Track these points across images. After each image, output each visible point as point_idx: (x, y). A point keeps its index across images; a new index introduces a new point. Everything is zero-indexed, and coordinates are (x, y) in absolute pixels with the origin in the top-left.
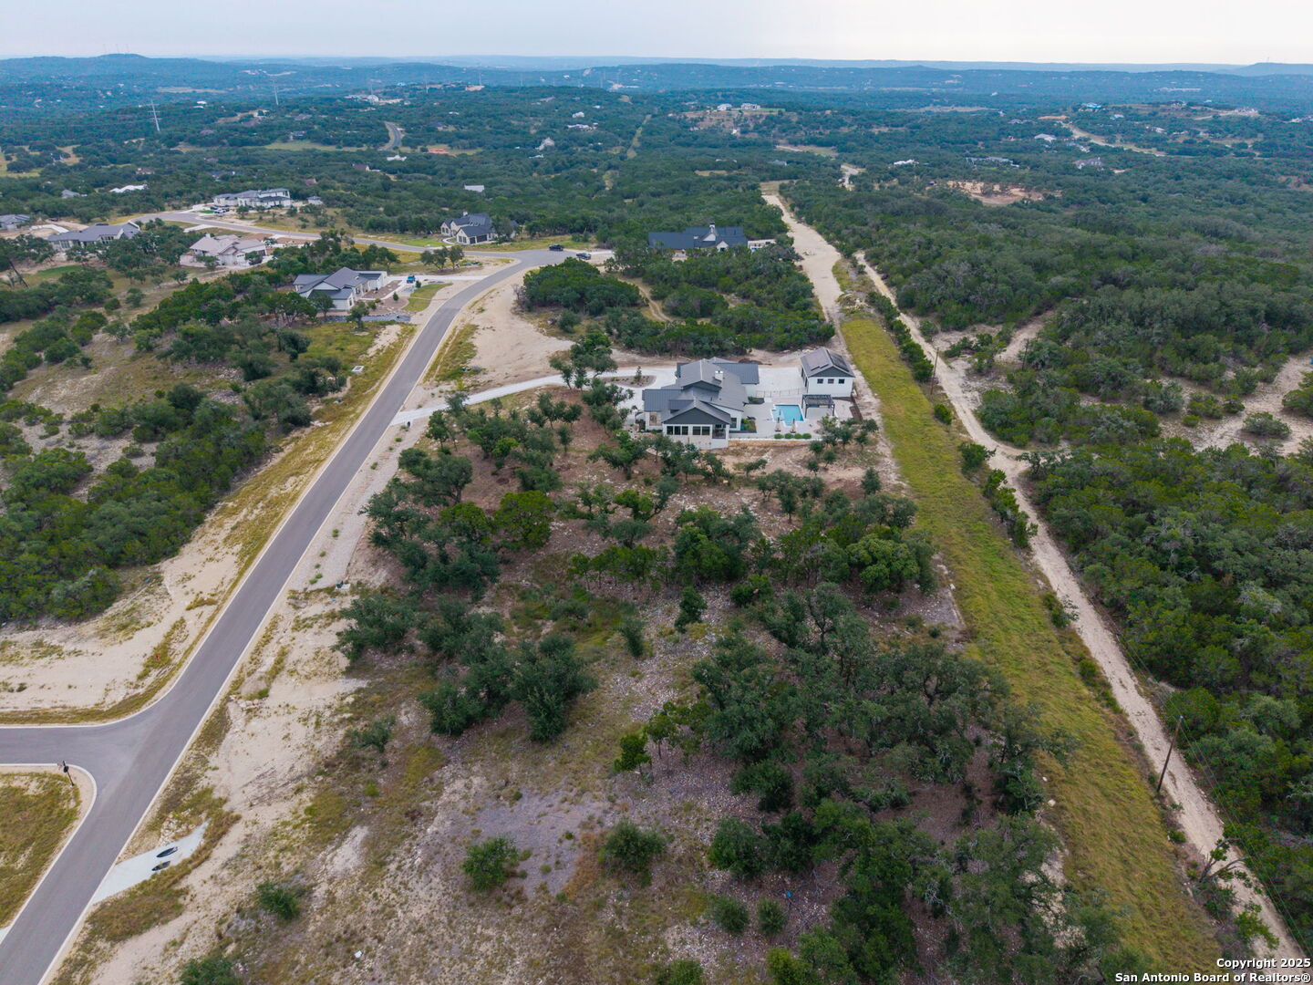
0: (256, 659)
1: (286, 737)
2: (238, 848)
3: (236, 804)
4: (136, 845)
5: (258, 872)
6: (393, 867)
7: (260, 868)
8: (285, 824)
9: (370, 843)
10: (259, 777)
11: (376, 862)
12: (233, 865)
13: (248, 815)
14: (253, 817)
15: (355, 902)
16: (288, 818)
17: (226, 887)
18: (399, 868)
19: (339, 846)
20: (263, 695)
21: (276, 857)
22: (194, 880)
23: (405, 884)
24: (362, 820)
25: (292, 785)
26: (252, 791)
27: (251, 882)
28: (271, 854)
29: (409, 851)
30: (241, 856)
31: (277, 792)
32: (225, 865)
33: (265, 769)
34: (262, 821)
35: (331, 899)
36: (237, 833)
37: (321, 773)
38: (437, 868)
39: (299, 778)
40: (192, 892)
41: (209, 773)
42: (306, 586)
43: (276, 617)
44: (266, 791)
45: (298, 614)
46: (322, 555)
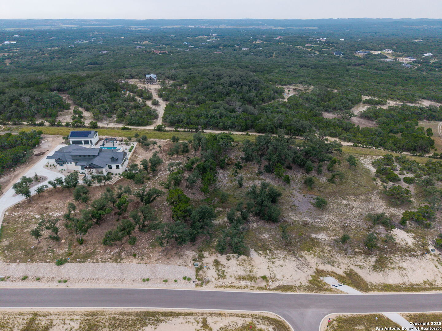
0: (246, 287)
1: (281, 266)
2: (326, 265)
3: (311, 272)
5: (333, 255)
6: (322, 225)
7: (331, 256)
8: (315, 255)
9: (316, 233)
10: (300, 269)
11: (321, 230)
12: (332, 263)
13: (315, 267)
14: (315, 265)
15: (333, 230)
16: (313, 255)
17: (340, 262)
18: (322, 224)
19: (319, 239)
20: (264, 278)
21: (327, 253)
22: (340, 272)
23: (326, 221)
24: (309, 236)
25: (300, 259)
26: (305, 270)
27: (336, 256)
28: (326, 255)
29: (316, 223)
30: (329, 263)
31: (304, 262)
32: (333, 266)
33: (296, 269)
34: (316, 262)
35: (335, 235)
36: (322, 267)
37: (294, 253)
38: (320, 217)
39: (297, 258)
40: (345, 270)
41: (303, 284)
42: (191, 282)
43: (215, 287)
44: (304, 266)
45: (213, 279)
46: (166, 281)
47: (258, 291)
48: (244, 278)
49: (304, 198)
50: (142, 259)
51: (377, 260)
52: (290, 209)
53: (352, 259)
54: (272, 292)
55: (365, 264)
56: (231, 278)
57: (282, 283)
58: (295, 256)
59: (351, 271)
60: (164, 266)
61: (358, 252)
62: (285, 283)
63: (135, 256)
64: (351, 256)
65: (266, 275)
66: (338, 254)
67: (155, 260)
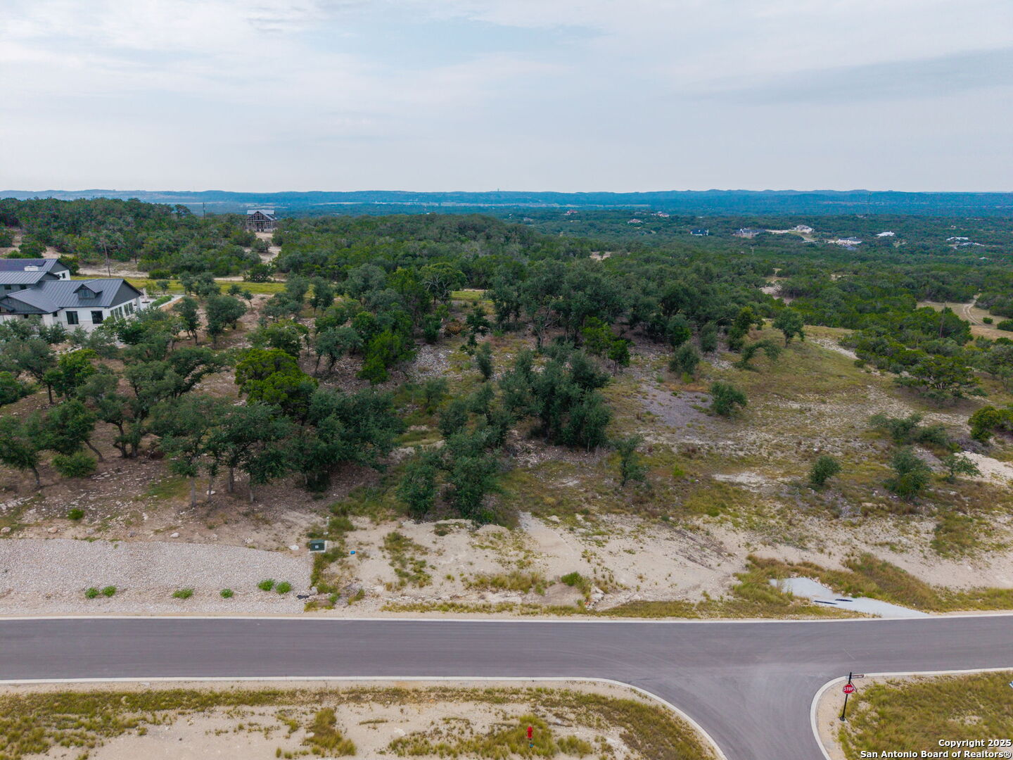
1: (630, 552)
2: (782, 547)
3: (737, 565)
5: (794, 522)
6: (741, 454)
7: (790, 523)
8: (736, 524)
9: (725, 470)
10: (695, 561)
11: (742, 463)
12: (801, 543)
13: (745, 552)
14: (743, 549)
15: (779, 464)
16: (730, 525)
17: (822, 538)
18: (741, 450)
19: (741, 484)
20: (572, 580)
21: (772, 517)
22: (833, 563)
23: (752, 444)
24: (709, 480)
25: (690, 534)
26: (713, 561)
27: (807, 523)
28: (773, 522)
29: (724, 449)
30: (788, 542)
31: (703, 542)
32: (804, 548)
33: (681, 559)
34: (744, 541)
35: (788, 473)
36: (765, 553)
37: (666, 519)
38: (731, 435)
39: (679, 532)
40: (846, 558)
41: (714, 597)
42: (291, 597)
43: (385, 609)
44: (708, 551)
45: (380, 589)
46: (186, 595)
47: (553, 619)
48: (497, 584)
49: (675, 398)
50: (104, 527)
51: (939, 527)
52: (638, 422)
53: (860, 529)
54: (605, 620)
55: (904, 541)
56: (448, 584)
57: (637, 597)
58: (672, 527)
59: (867, 558)
60: (187, 549)
61: (872, 510)
62: (650, 597)
64: (854, 521)
65: (579, 572)
66: (811, 518)
67: (157, 532)
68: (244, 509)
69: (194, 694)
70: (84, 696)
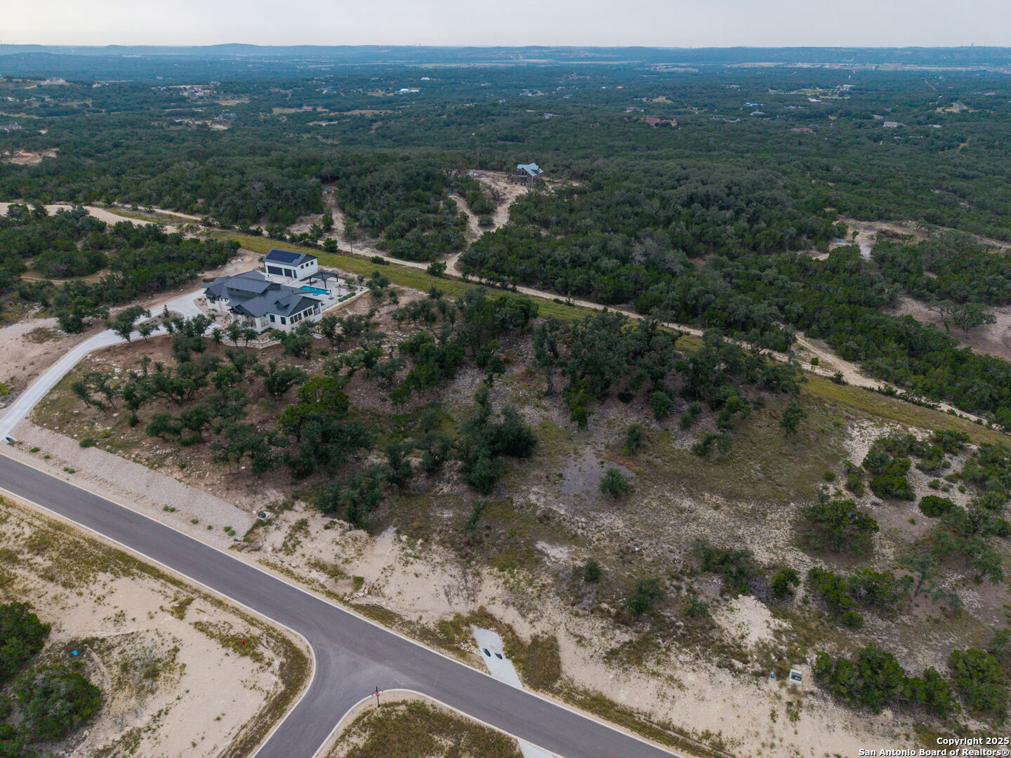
1: (417, 575)
2: (511, 608)
4: (475, 663)
5: (543, 597)
6: (580, 531)
7: (539, 596)
8: (506, 582)
10: (447, 595)
11: (570, 539)
12: (527, 612)
13: (483, 603)
14: (487, 600)
15: (596, 549)
16: (501, 581)
17: (544, 615)
18: (583, 529)
19: (548, 555)
20: (359, 581)
21: (535, 587)
22: (525, 631)
23: (597, 527)
24: (531, 543)
25: (470, 578)
26: (457, 600)
27: (550, 600)
28: (530, 590)
29: (573, 523)
30: (520, 607)
31: (470, 585)
32: (524, 616)
33: (442, 592)
34: (494, 595)
36: (496, 609)
37: (469, 562)
38: (593, 514)
39: (465, 573)
40: (539, 634)
41: (423, 622)
42: (232, 539)
43: (260, 561)
44: (465, 592)
45: (270, 549)
46: (195, 522)
47: (322, 598)
48: (323, 568)
49: (598, 466)
50: (188, 476)
51: (631, 642)
52: (544, 480)
53: (577, 620)
54: (345, 609)
55: (595, 639)
56: (300, 558)
57: (384, 604)
58: (466, 568)
59: (552, 640)
60: (211, 498)
61: (602, 611)
62: (390, 606)
63: (182, 467)
64: (581, 612)
65: (367, 578)
66: (557, 598)
67: (206, 485)
68: (249, 483)
69: (158, 571)
70: (129, 556)
